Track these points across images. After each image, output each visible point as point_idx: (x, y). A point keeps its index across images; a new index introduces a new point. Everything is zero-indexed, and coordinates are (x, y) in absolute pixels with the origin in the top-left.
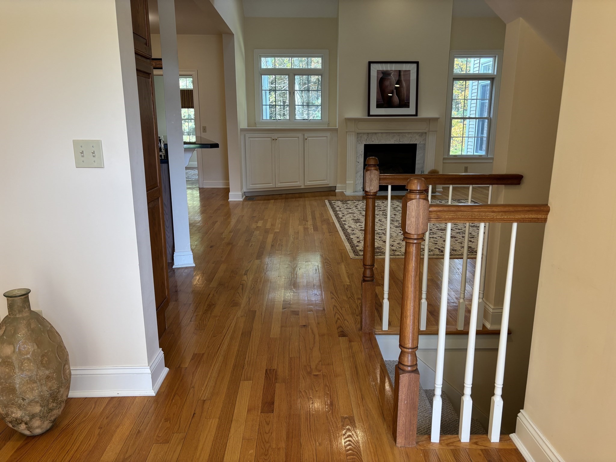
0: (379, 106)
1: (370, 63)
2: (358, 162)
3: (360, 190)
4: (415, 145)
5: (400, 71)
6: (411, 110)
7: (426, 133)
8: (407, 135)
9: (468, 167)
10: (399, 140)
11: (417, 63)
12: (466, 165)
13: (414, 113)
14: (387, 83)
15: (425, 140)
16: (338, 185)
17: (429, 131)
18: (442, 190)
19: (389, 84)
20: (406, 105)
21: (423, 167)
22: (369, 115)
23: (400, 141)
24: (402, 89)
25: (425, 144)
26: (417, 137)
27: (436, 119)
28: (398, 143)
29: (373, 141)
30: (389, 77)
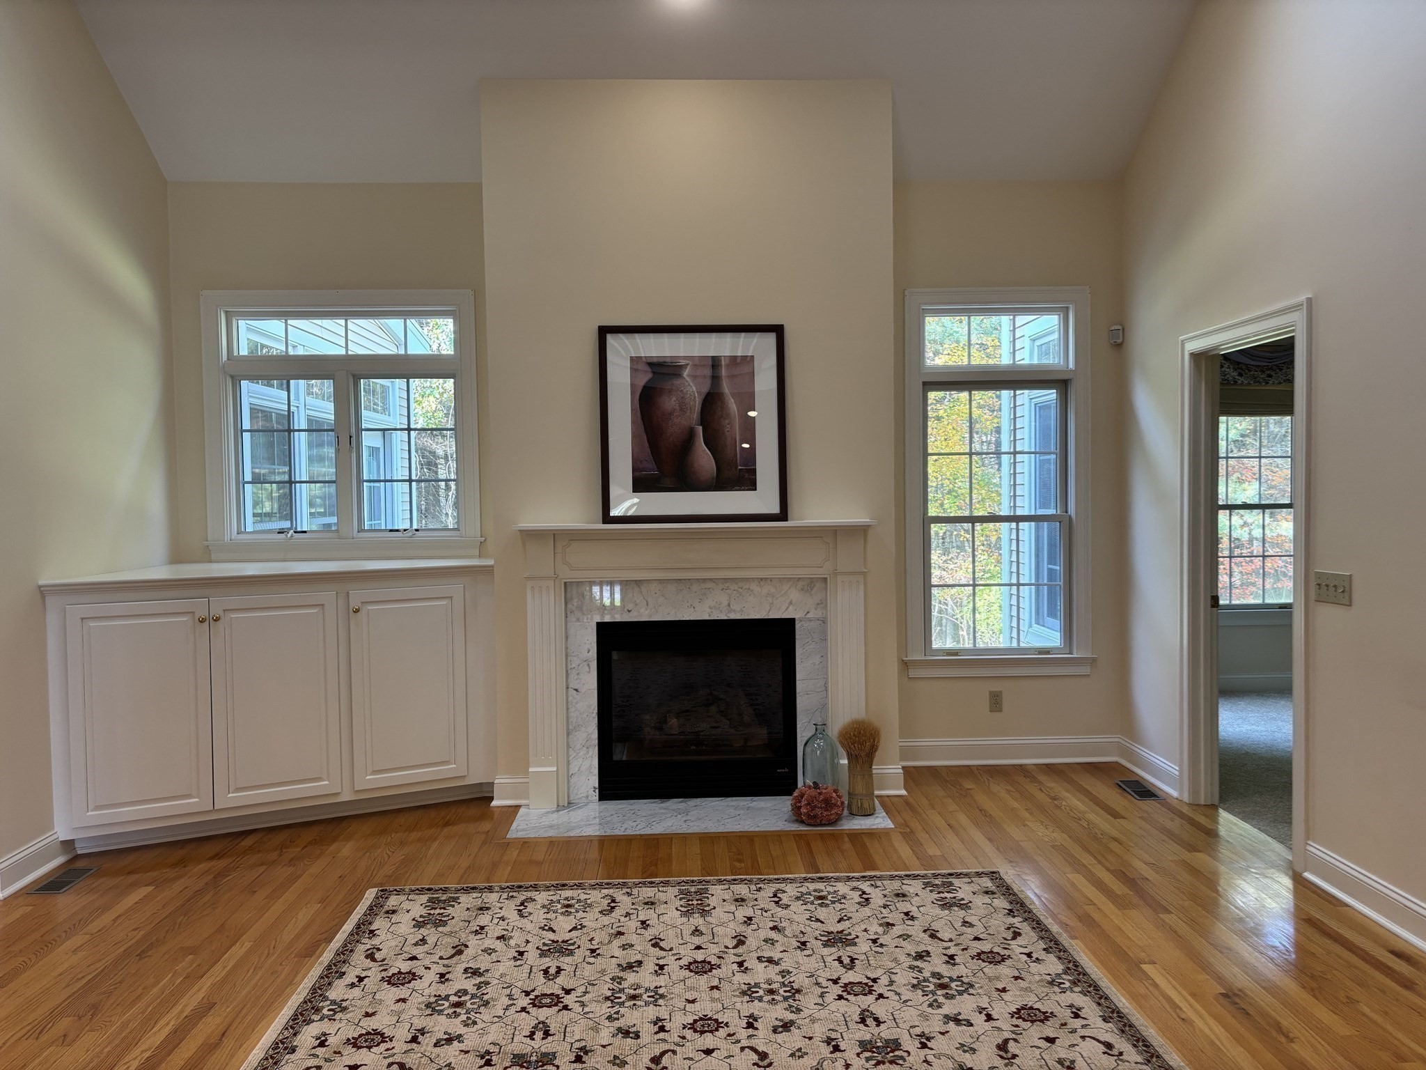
0: (641, 484)
1: (604, 332)
2: (576, 690)
3: (587, 797)
4: (789, 624)
5: (715, 362)
6: (763, 499)
7: (825, 579)
8: (754, 586)
9: (1001, 692)
10: (729, 605)
11: (778, 330)
12: (996, 686)
13: (775, 509)
14: (669, 403)
15: (823, 604)
16: (501, 781)
17: (835, 573)
18: (904, 792)
19: (677, 407)
20: (745, 479)
21: (824, 707)
22: (607, 518)
23: (731, 611)
24: (727, 422)
25: (824, 621)
26: (795, 595)
27: (859, 532)
28: (726, 618)
29: (629, 611)
30: (677, 382)
